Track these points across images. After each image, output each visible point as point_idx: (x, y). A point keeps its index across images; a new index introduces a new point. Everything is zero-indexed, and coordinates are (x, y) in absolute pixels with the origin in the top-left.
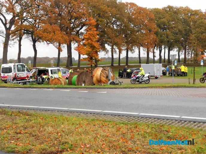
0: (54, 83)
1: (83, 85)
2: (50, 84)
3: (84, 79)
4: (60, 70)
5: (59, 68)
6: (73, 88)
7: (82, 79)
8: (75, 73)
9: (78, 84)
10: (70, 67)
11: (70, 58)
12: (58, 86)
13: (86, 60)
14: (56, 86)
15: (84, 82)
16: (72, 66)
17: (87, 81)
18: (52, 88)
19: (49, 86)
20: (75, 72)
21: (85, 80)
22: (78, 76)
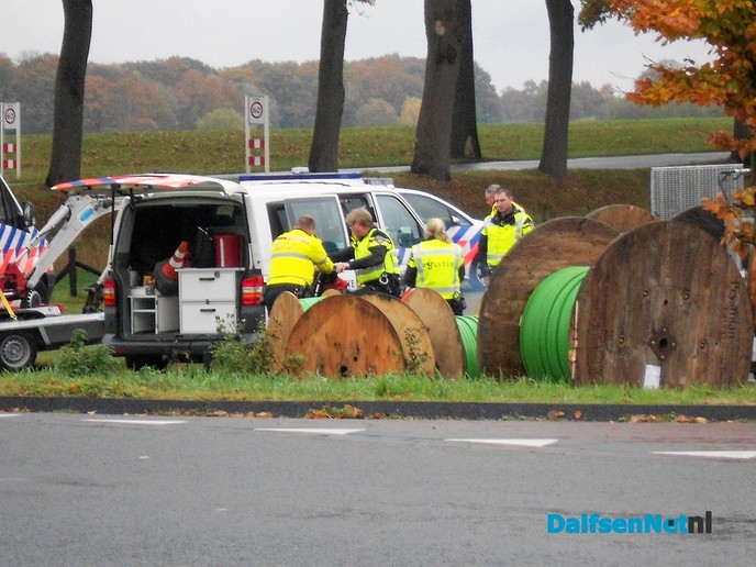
0: (324, 348)
1: (652, 375)
2: (294, 368)
3: (658, 311)
4: (376, 203)
5: (357, 186)
6: (568, 412)
7: (639, 305)
8: (560, 239)
9: (591, 372)
10: (455, 170)
11: (451, 72)
12: (382, 391)
13: (701, 99)
14: (361, 388)
15: (664, 346)
16: (478, 157)
17: (692, 330)
18: (333, 409)
19: (284, 389)
20: (559, 227)
21: (667, 322)
22: (596, 273)
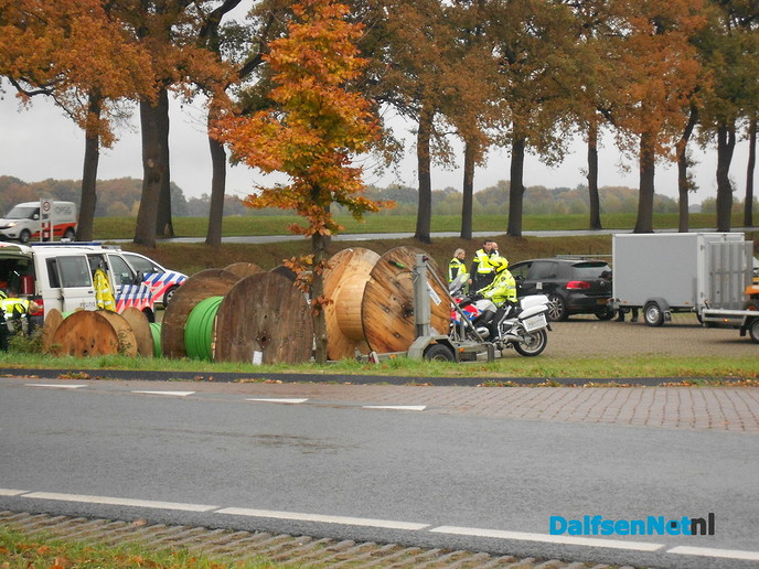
0: (75, 340)
1: (257, 357)
2: (55, 351)
3: (261, 322)
4: (107, 259)
5: (97, 250)
6: (206, 377)
7: (251, 319)
8: (207, 281)
9: (224, 355)
10: (158, 242)
11: (157, 188)
12: (103, 365)
13: (283, 206)
14: (92, 362)
15: (264, 341)
16: (172, 235)
17: (280, 332)
18: (73, 374)
19: (49, 362)
20: (207, 275)
21: (266, 328)
22: (227, 300)
